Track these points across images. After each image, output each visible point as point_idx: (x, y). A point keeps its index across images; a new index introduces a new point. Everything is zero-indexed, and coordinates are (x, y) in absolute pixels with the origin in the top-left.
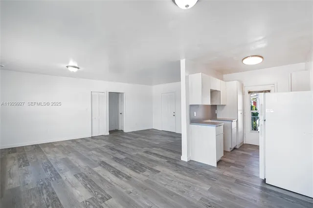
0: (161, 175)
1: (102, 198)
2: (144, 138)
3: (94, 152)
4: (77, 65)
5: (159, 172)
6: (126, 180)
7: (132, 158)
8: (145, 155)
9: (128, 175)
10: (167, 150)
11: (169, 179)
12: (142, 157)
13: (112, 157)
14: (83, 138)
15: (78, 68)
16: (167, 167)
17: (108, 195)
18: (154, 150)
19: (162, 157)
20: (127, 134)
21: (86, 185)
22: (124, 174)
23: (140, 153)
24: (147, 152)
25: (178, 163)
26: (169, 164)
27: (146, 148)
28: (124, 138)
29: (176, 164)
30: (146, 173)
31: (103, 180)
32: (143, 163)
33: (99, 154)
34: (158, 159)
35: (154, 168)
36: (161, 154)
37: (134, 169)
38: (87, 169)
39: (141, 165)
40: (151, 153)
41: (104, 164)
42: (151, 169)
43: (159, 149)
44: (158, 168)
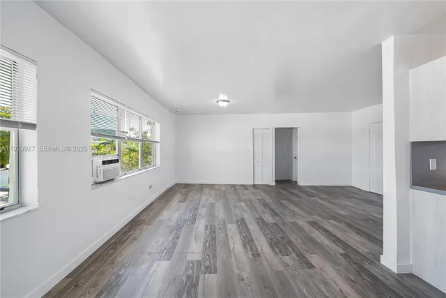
0: (311, 276)
1: (207, 267)
2: (323, 199)
3: (243, 204)
4: (226, 99)
5: (312, 266)
6: (251, 256)
7: (281, 226)
8: (307, 228)
9: (260, 249)
10: (359, 232)
11: (322, 292)
12: (300, 229)
13: (258, 216)
14: (244, 185)
15: (228, 101)
16: (336, 264)
17: (215, 268)
18: (329, 225)
19: (337, 240)
20: (300, 187)
21: (207, 241)
22: (255, 246)
23: (301, 222)
24: (313, 224)
25: (367, 266)
26: (342, 260)
27: (316, 217)
28: (292, 193)
29: (361, 267)
30: (287, 259)
31: (226, 244)
32: (294, 240)
33: (247, 208)
34: (326, 242)
35: (307, 256)
36: (339, 235)
37: (274, 244)
38: (222, 222)
39: (290, 242)
40: (320, 228)
41: (242, 223)
42: (301, 256)
43: (342, 226)
44: (315, 259)
